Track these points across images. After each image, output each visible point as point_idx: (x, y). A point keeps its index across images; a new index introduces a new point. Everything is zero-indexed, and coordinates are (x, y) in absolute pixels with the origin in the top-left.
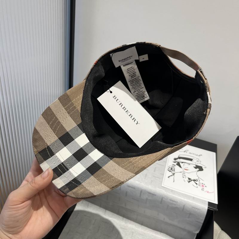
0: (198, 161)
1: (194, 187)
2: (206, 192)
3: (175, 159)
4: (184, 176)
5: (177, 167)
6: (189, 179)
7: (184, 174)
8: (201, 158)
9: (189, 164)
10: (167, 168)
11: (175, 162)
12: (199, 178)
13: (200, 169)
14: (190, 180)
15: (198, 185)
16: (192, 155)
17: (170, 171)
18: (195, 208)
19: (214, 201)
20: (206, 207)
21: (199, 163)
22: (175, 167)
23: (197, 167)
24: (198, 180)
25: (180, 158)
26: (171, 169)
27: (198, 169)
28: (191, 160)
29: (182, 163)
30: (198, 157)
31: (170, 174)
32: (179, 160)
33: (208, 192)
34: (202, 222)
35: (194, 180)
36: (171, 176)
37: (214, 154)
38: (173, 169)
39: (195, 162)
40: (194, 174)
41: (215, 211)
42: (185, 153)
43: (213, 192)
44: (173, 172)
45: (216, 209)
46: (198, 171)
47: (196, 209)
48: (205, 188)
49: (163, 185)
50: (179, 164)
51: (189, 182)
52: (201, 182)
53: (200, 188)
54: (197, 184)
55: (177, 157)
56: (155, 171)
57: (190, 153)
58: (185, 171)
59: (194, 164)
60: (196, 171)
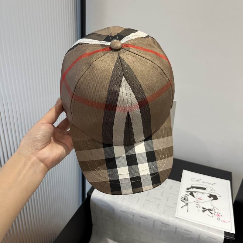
0: (211, 190)
1: (209, 216)
2: (222, 222)
3: (188, 189)
4: (198, 206)
5: (190, 197)
6: (204, 208)
7: (198, 204)
8: (214, 187)
9: (203, 193)
10: (179, 198)
11: (188, 192)
12: (213, 207)
13: (215, 198)
14: (204, 210)
15: (213, 214)
16: (205, 184)
17: (183, 201)
18: (211, 238)
19: (232, 231)
20: (222, 237)
21: (213, 192)
22: (188, 197)
23: (211, 196)
24: (213, 210)
25: (192, 187)
26: (184, 199)
27: (212, 198)
28: (204, 189)
29: (196, 192)
30: (211, 186)
31: (184, 204)
32: (191, 190)
33: (224, 222)
35: (209, 210)
36: (185, 206)
37: (229, 182)
38: (186, 199)
39: (208, 191)
40: (208, 203)
41: (232, 240)
42: (198, 183)
43: (230, 221)
44: (186, 202)
45: (233, 238)
46: (212, 200)
47: (213, 238)
48: (221, 217)
49: (176, 216)
50: (192, 194)
51: (203, 212)
52: (216, 211)
53: (216, 217)
54: (212, 214)
55: (189, 187)
56: (167, 200)
57: (203, 182)
58: (199, 200)
59: (208, 193)
60: (210, 200)
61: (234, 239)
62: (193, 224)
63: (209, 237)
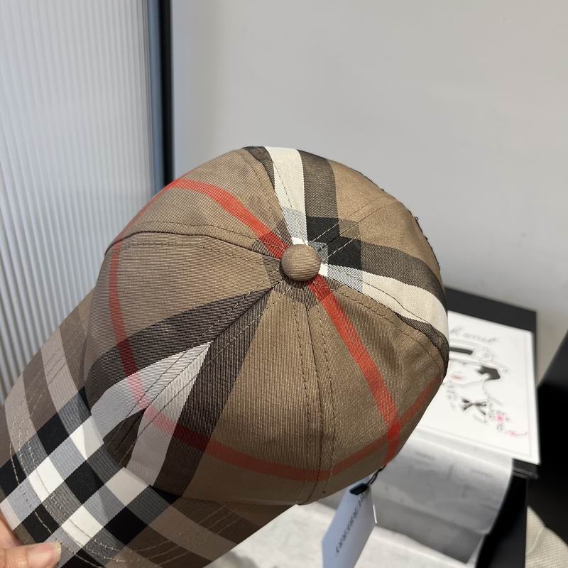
0: (486, 356)
1: (477, 421)
4: (452, 394)
6: (466, 401)
7: (450, 389)
12: (489, 397)
14: (467, 404)
15: (487, 416)
16: (471, 340)
18: (478, 472)
19: (530, 456)
20: (507, 472)
21: (490, 359)
24: (488, 404)
27: (486, 376)
28: (469, 352)
30: (486, 345)
33: (513, 434)
34: (498, 506)
35: (478, 405)
37: (529, 336)
40: (477, 388)
41: (532, 480)
42: (453, 336)
43: (526, 433)
45: (533, 474)
46: (487, 380)
47: (483, 474)
48: (505, 422)
51: (465, 409)
53: (493, 424)
54: (485, 414)
57: (467, 336)
58: (455, 381)
59: (477, 361)
60: (481, 381)
61: (536, 476)
62: (439, 439)
63: (474, 471)
